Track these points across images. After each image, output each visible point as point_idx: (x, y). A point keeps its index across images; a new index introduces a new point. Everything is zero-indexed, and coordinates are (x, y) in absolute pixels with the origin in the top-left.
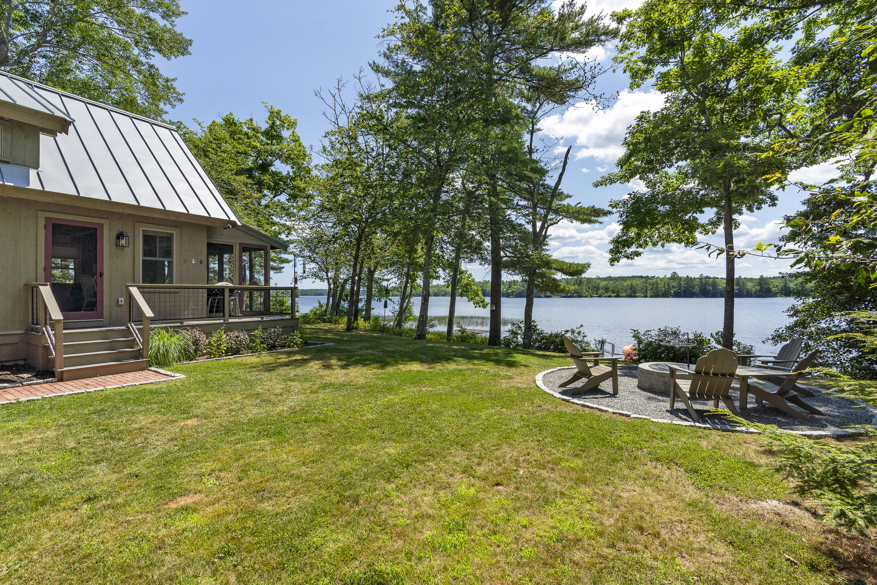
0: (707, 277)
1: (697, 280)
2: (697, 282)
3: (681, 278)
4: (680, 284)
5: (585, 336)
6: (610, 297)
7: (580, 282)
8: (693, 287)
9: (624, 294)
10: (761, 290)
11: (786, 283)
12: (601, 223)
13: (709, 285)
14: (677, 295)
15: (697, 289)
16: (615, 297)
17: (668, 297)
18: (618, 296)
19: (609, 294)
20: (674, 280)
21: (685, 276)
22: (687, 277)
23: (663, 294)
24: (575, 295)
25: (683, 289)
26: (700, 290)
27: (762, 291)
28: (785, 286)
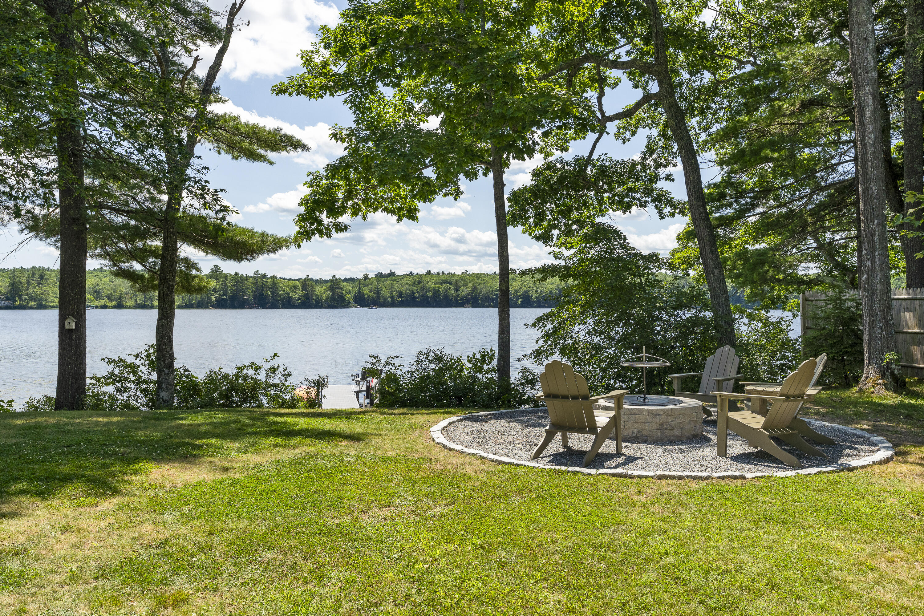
0: (264, 276)
1: (251, 280)
2: (250, 283)
3: (226, 276)
4: (224, 285)
5: (289, 375)
6: (104, 307)
7: (42, 277)
8: (244, 291)
9: (132, 303)
10: (333, 297)
11: (360, 288)
12: (271, 163)
13: (268, 288)
14: (221, 304)
15: (250, 295)
16: (114, 307)
17: (207, 308)
18: (120, 306)
19: (102, 302)
20: (216, 278)
21: (233, 273)
22: (236, 274)
23: (198, 302)
24: (32, 303)
25: (229, 294)
26: (255, 297)
27: (334, 299)
28: (359, 292)
